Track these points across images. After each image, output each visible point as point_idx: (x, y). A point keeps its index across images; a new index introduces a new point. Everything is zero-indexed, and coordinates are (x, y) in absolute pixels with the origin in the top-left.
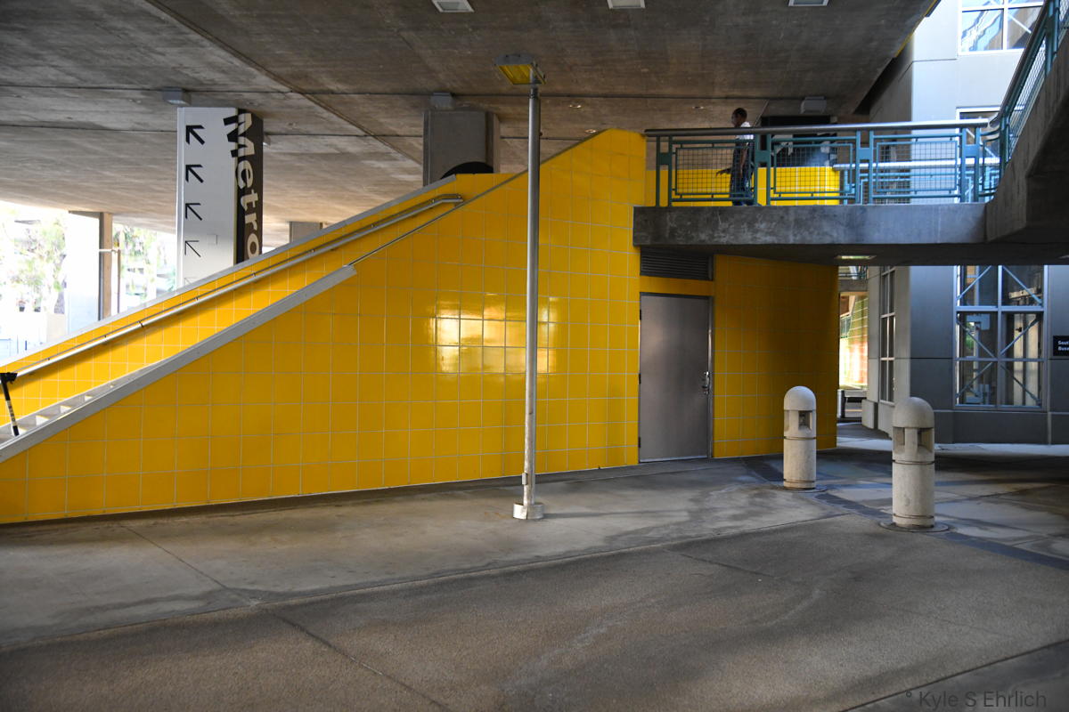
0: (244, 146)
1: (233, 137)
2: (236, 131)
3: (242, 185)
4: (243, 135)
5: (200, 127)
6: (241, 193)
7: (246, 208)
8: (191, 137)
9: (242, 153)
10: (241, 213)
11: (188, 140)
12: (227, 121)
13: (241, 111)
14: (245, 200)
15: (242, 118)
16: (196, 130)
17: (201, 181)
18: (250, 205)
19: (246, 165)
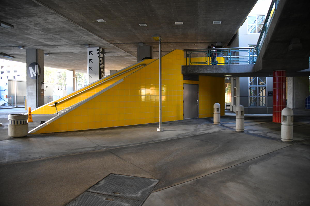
0: (101, 55)
1: (98, 53)
2: (99, 52)
3: (100, 63)
4: (101, 53)
5: (92, 52)
6: (100, 65)
7: (101, 68)
8: (90, 53)
9: (100, 56)
10: (100, 69)
11: (90, 54)
12: (97, 50)
13: (100, 48)
14: (101, 66)
15: (100, 49)
16: (91, 52)
17: (92, 63)
18: (102, 67)
19: (101, 59)
